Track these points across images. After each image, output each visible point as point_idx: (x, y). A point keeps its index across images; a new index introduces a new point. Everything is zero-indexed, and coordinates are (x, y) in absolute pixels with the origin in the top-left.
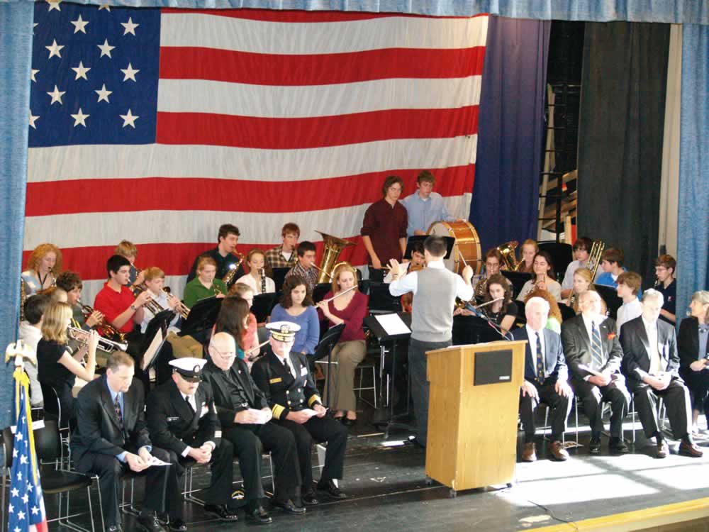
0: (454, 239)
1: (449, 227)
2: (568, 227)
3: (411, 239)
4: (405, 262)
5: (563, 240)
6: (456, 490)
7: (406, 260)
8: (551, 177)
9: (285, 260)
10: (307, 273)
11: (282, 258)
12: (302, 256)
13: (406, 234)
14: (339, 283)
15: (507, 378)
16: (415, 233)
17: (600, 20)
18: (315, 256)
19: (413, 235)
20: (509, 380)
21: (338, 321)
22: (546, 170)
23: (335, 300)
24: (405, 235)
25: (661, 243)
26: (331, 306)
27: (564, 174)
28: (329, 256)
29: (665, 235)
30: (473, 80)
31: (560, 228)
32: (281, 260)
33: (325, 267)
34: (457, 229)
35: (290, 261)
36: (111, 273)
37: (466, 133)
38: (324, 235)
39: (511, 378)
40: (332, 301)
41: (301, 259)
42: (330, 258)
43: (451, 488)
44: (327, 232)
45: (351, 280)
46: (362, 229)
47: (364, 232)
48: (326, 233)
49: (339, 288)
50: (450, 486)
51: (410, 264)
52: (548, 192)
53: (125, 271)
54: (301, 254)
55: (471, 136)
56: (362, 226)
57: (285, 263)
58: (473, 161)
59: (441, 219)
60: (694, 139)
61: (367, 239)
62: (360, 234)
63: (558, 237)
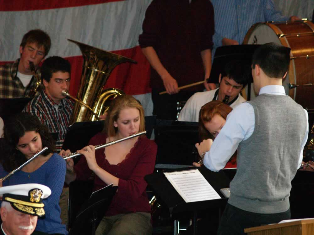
0: (286, 51)
1: (278, 31)
3: (220, 51)
4: (211, 89)
7: (212, 85)
9: (21, 85)
10: (57, 108)
11: (17, 82)
12: (48, 81)
13: (212, 44)
14: (116, 126)
16: (223, 41)
18: (69, 79)
19: (220, 45)
21: (112, 180)
23: (106, 149)
24: (210, 46)
26: (100, 156)
28: (92, 78)
32: (14, 85)
33: (86, 97)
34: (293, 34)
35: (29, 86)
38: (83, 47)
40: (103, 149)
41: (46, 84)
42: (93, 82)
44: (88, 41)
45: (136, 120)
46: (140, 37)
47: (144, 40)
48: (86, 43)
49: (116, 132)
51: (217, 93)
54: (47, 77)
56: (141, 32)
57: (21, 90)
59: (266, 18)
61: (150, 53)
62: (138, 44)
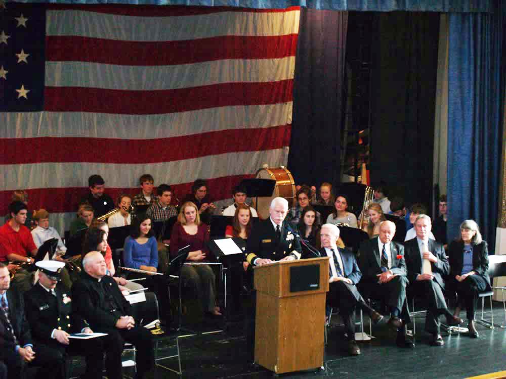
1: (271, 172)
2: (364, 171)
5: (360, 182)
6: (277, 373)
8: (350, 134)
9: (147, 202)
11: (145, 201)
15: (316, 285)
17: (385, 10)
20: (317, 288)
22: (346, 128)
25: (435, 182)
27: (360, 131)
29: (438, 175)
30: (289, 60)
31: (358, 173)
34: (277, 174)
36: (12, 214)
37: (284, 101)
39: (318, 286)
43: (274, 372)
50: (273, 370)
52: (349, 144)
53: (24, 214)
55: (288, 103)
58: (290, 122)
60: (459, 100)
63: (356, 179)
